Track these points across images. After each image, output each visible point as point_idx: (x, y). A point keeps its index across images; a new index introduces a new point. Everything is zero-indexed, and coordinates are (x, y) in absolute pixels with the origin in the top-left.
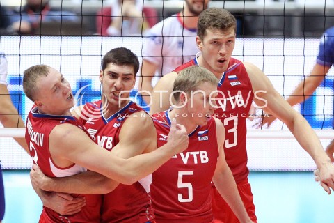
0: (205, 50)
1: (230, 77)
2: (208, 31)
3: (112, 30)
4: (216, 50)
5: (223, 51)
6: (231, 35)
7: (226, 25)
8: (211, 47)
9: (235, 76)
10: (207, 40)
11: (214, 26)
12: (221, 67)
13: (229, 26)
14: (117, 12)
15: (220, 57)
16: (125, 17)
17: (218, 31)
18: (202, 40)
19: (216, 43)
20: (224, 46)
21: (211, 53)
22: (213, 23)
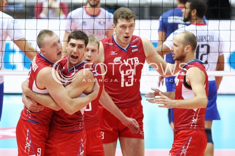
0: (118, 32)
1: (132, 46)
2: (119, 20)
3: (42, 15)
4: (123, 31)
5: (127, 31)
6: (132, 23)
7: (129, 17)
8: (121, 29)
9: (136, 46)
10: (118, 25)
11: (122, 17)
12: (127, 41)
13: (131, 18)
14: (45, 5)
15: (125, 35)
16: (49, 8)
17: (124, 20)
18: (116, 25)
19: (124, 27)
20: (128, 28)
21: (121, 33)
22: (121, 16)
